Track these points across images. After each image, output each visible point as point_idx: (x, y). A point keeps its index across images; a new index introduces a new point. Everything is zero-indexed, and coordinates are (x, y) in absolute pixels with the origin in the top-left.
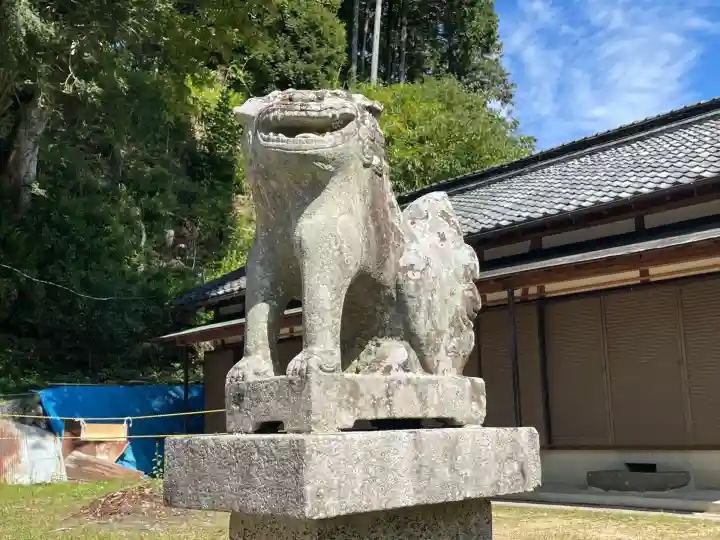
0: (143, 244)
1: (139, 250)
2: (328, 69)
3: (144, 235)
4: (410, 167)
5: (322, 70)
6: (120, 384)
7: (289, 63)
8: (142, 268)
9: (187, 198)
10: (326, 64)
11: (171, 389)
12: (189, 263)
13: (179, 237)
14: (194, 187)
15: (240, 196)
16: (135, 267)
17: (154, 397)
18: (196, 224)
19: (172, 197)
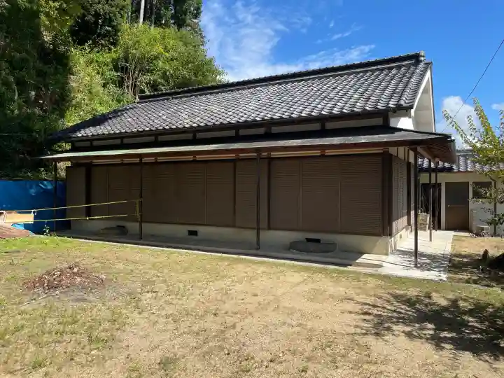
0: (16, 98)
1: (14, 102)
2: (122, 12)
3: (17, 93)
4: (168, 73)
5: (119, 13)
6: (10, 180)
7: (100, 5)
8: (16, 112)
9: (41, 74)
10: (121, 9)
11: (41, 183)
12: (45, 111)
13: (38, 96)
14: (46, 68)
15: (72, 76)
16: (13, 111)
17: (31, 188)
18: (49, 90)
19: (33, 72)
